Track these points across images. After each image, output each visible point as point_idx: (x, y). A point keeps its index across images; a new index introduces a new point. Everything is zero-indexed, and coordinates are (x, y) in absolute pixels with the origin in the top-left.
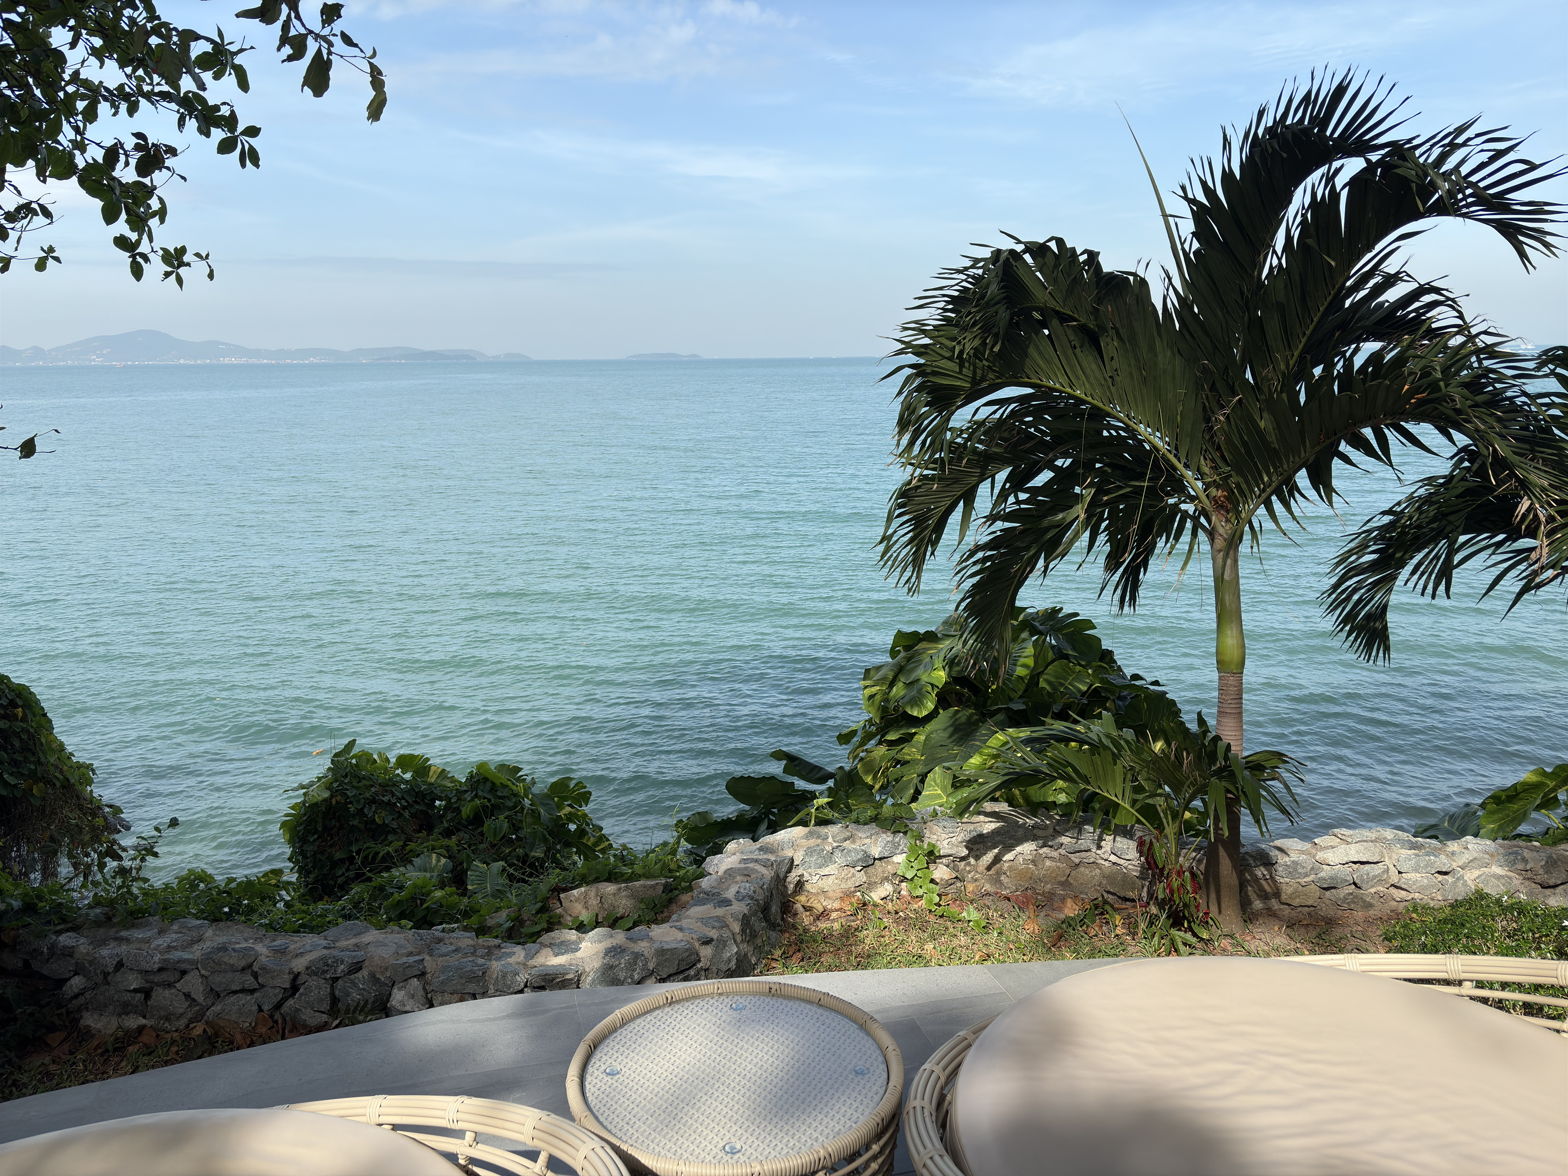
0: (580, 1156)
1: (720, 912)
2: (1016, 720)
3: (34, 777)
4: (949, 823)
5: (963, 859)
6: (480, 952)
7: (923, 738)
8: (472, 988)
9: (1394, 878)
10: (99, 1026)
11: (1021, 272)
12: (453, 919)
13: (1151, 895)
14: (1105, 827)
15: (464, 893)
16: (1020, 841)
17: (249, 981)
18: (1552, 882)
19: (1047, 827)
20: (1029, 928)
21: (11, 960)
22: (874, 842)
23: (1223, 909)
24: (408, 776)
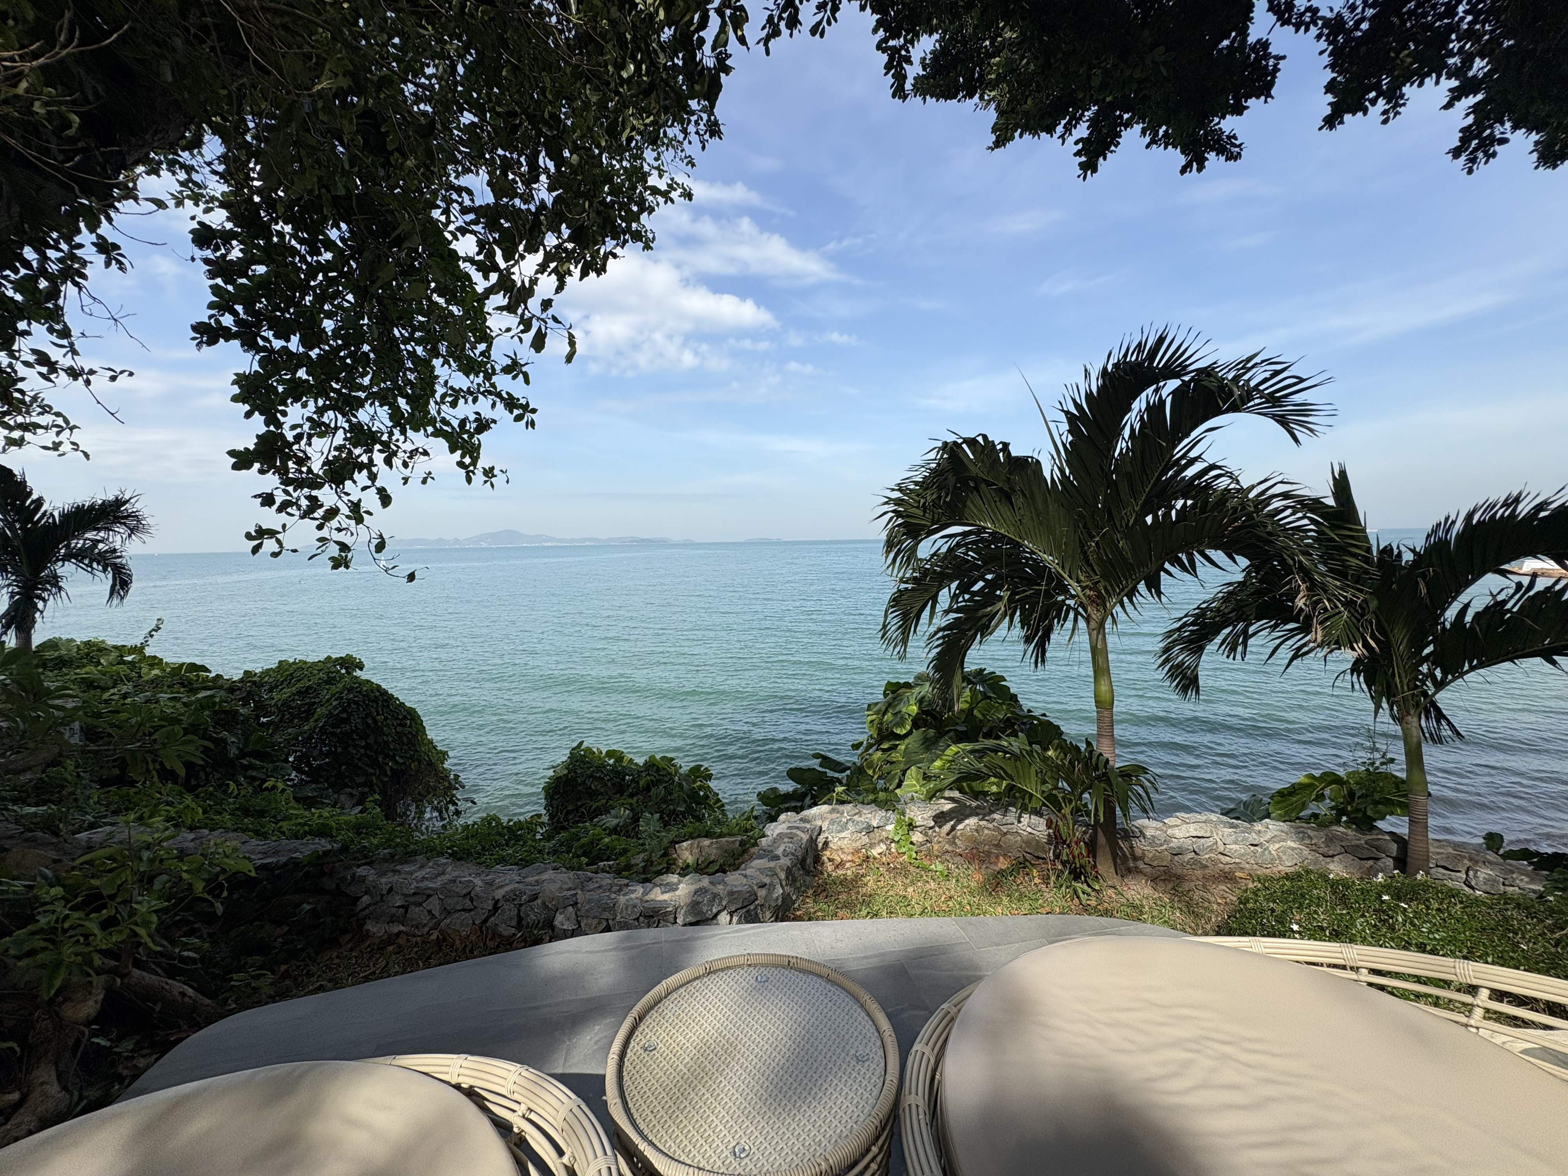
1: (772, 864)
2: (960, 738)
3: (413, 758)
4: (922, 805)
5: (931, 828)
6: (615, 889)
7: (903, 747)
8: (605, 915)
9: (1221, 848)
10: (375, 930)
11: (961, 454)
13: (1057, 856)
14: (1024, 809)
16: (967, 817)
17: (468, 904)
18: (1331, 853)
19: (985, 807)
20: (976, 877)
21: (329, 884)
22: (874, 816)
23: (1105, 867)
24: (611, 762)
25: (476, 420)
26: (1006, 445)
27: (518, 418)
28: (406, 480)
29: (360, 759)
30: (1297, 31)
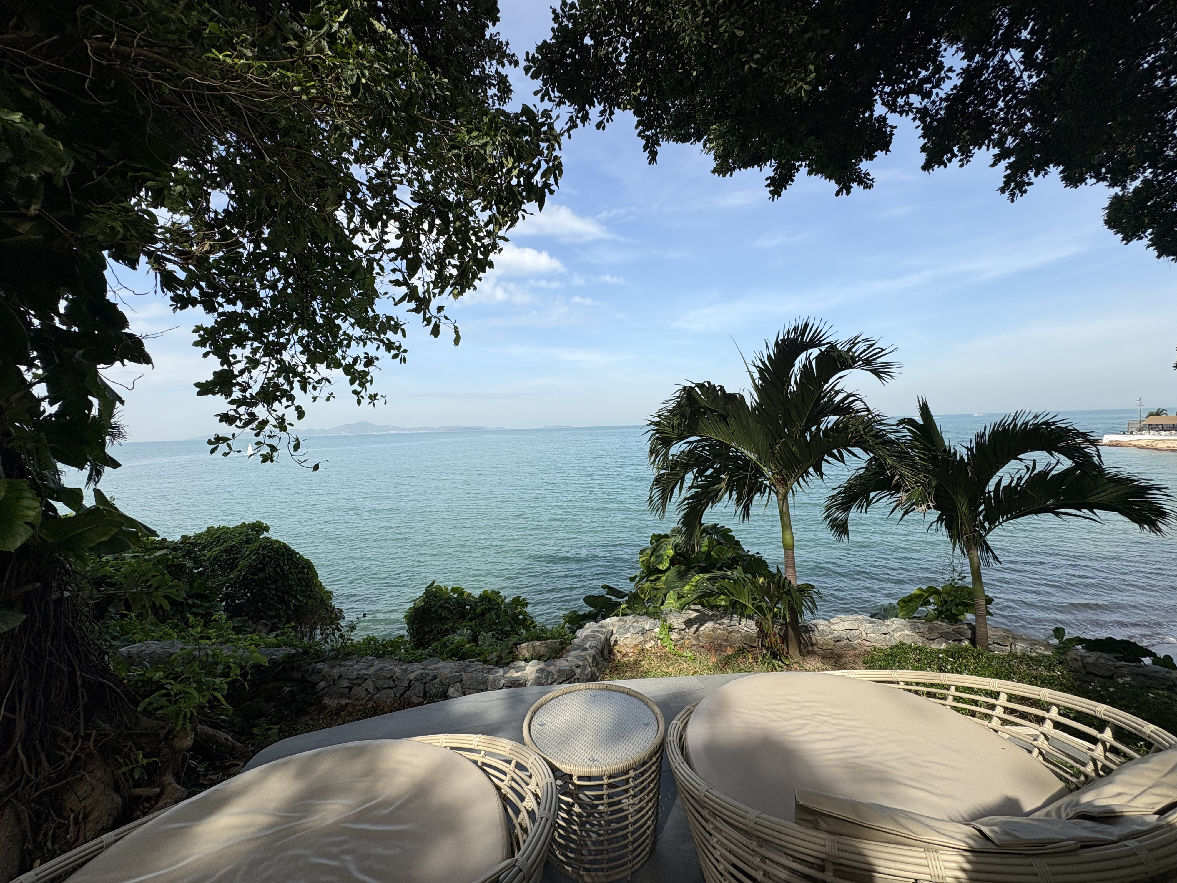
0: (530, 762)
1: (583, 653)
2: (703, 570)
3: (310, 597)
4: (677, 615)
5: (683, 630)
6: (485, 671)
7: (664, 578)
8: (481, 687)
9: (865, 637)
10: (330, 703)
11: (694, 394)
12: (473, 657)
13: (763, 645)
14: (742, 615)
15: (477, 645)
16: (705, 622)
17: (391, 683)
18: (932, 637)
19: (717, 615)
20: (713, 659)
21: (296, 675)
22: (647, 623)
23: (794, 651)
24: (455, 596)
25: (365, 358)
26: (722, 388)
27: (395, 357)
28: (315, 399)
29: (271, 598)
30: (901, 116)
